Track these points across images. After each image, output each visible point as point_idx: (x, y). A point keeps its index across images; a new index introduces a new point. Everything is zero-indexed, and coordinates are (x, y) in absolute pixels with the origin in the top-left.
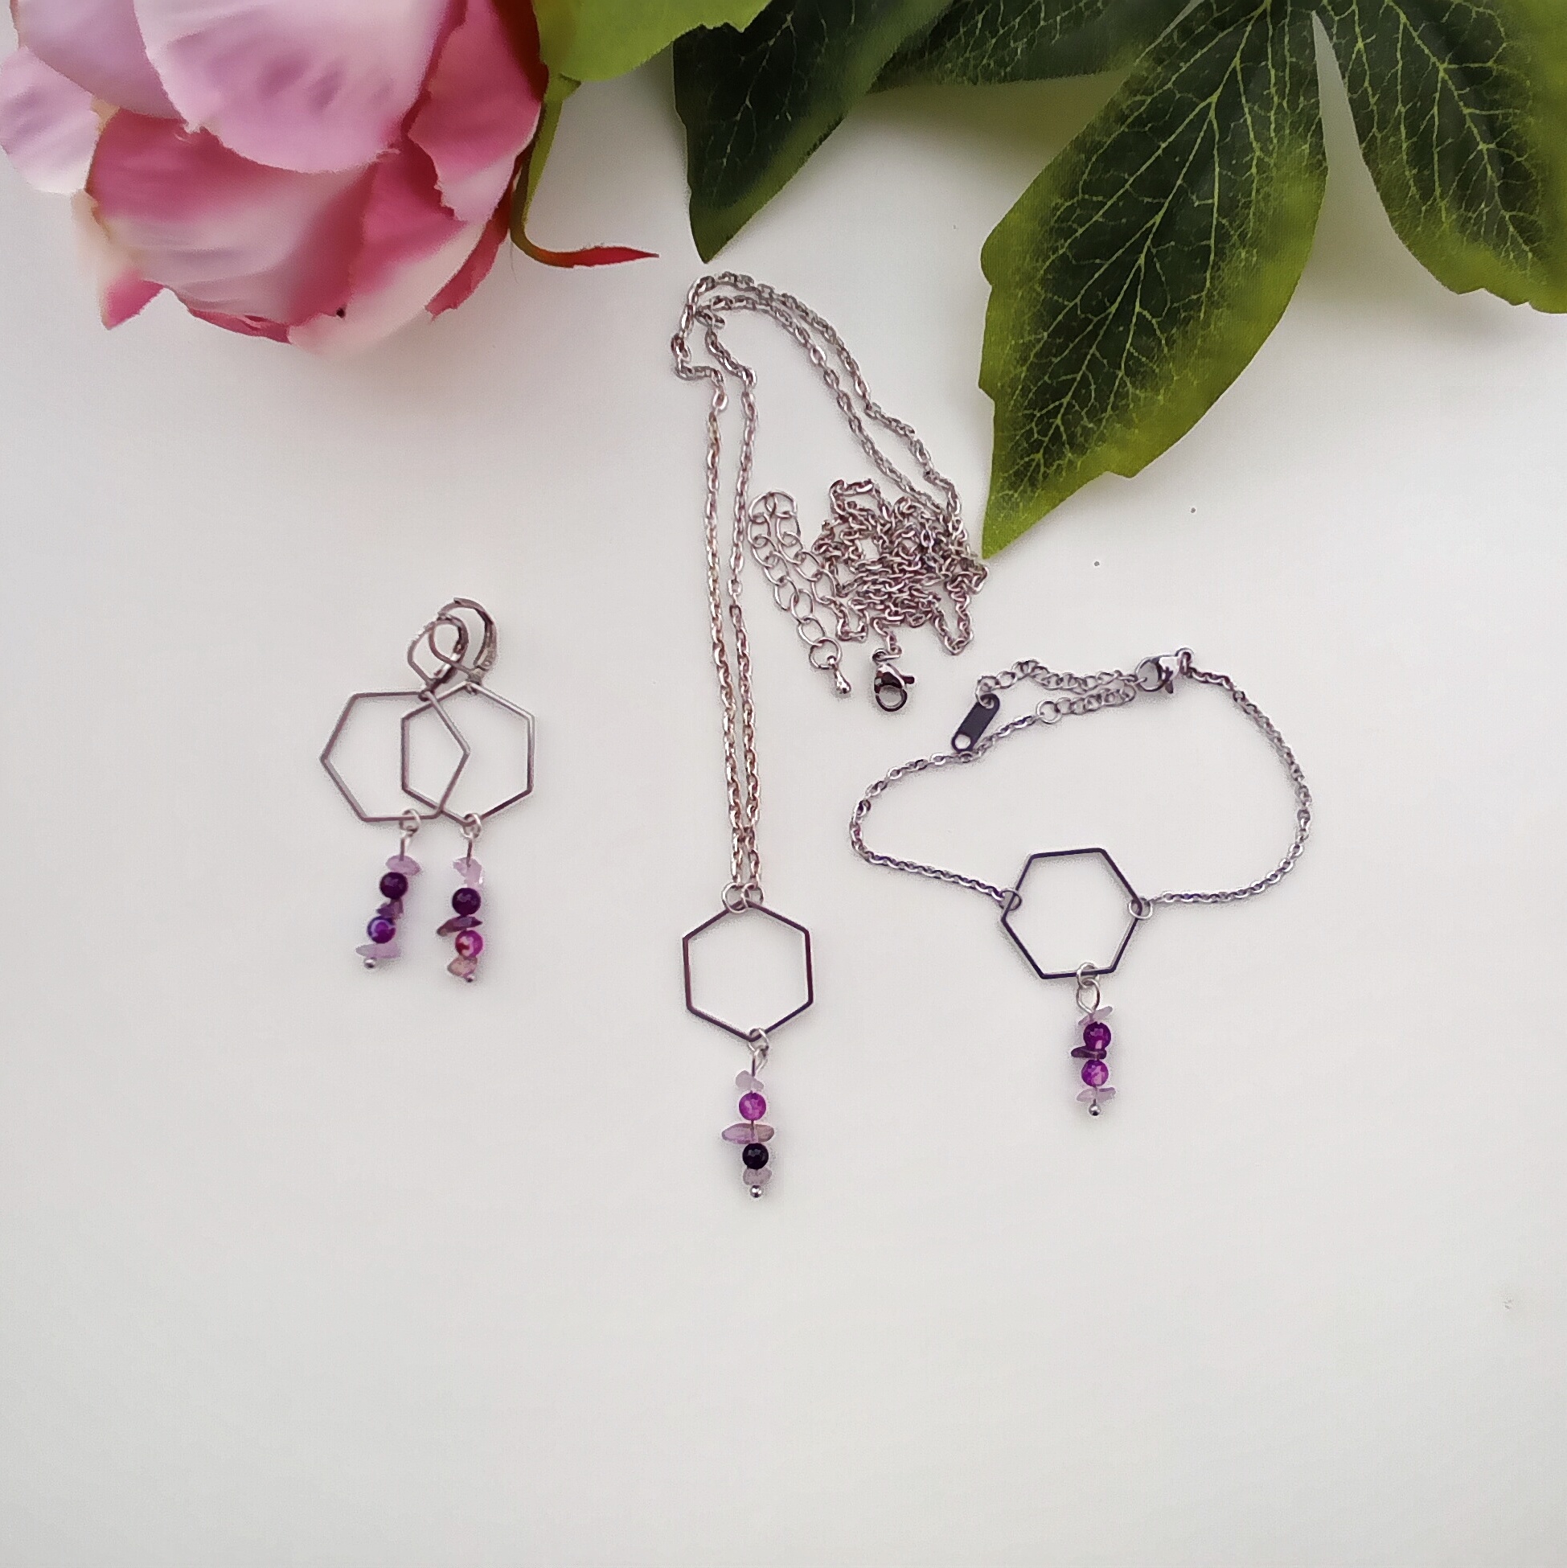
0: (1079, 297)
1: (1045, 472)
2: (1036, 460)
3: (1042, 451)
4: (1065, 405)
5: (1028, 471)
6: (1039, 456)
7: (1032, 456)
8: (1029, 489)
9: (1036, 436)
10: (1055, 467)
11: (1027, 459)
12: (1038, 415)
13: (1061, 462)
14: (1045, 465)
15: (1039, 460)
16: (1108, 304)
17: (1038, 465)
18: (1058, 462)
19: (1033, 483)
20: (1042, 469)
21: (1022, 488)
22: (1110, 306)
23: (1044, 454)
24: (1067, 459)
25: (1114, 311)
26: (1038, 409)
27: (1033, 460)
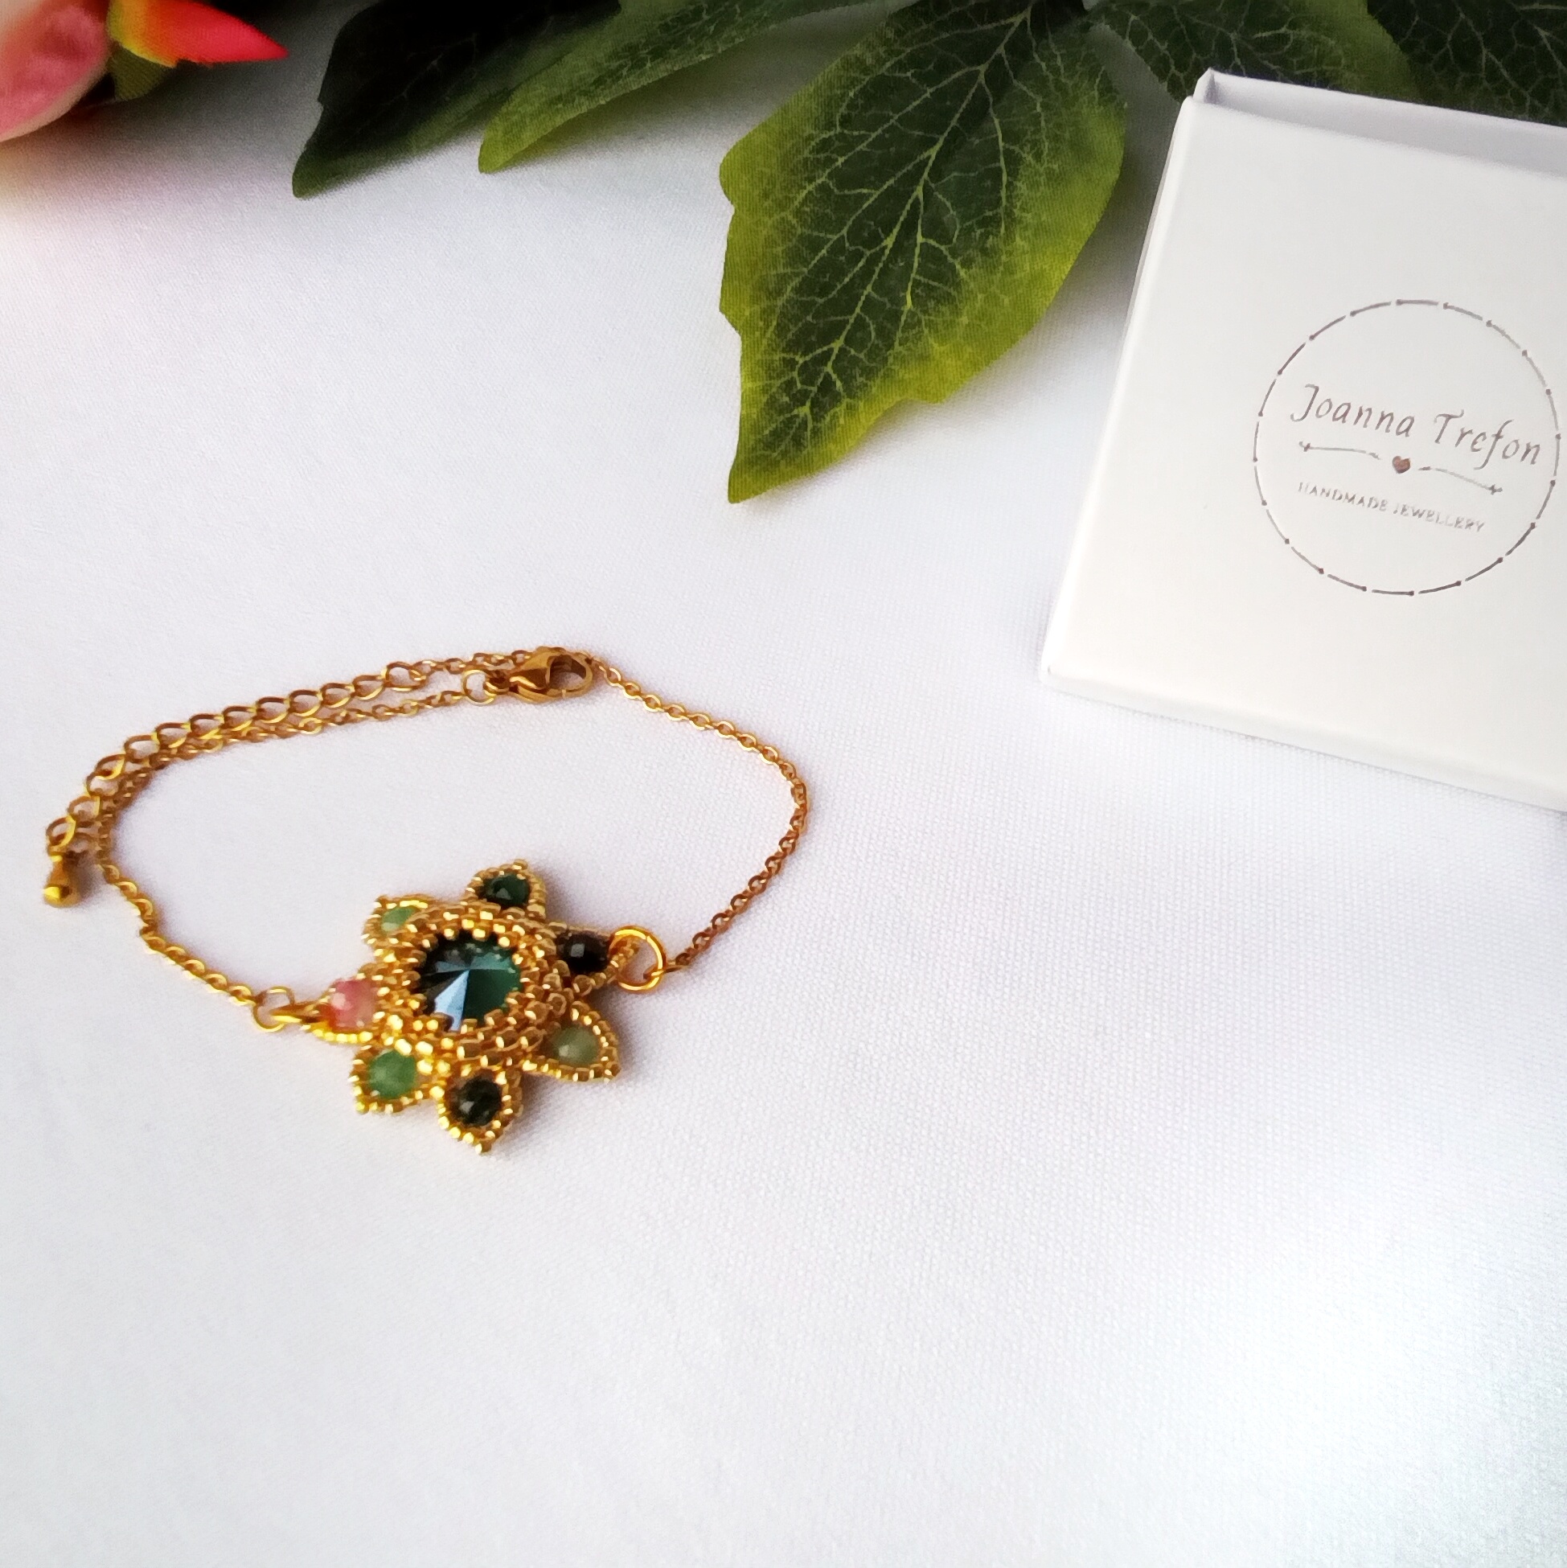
0: (846, 228)
1: (814, 427)
2: (802, 415)
5: (791, 429)
7: (796, 412)
8: (792, 450)
10: (828, 418)
11: (788, 415)
13: (837, 411)
14: (814, 420)
15: (806, 415)
20: (810, 426)
21: (780, 449)
22: (886, 239)
23: (811, 408)
24: (845, 406)
26: (800, 353)
27: (797, 416)
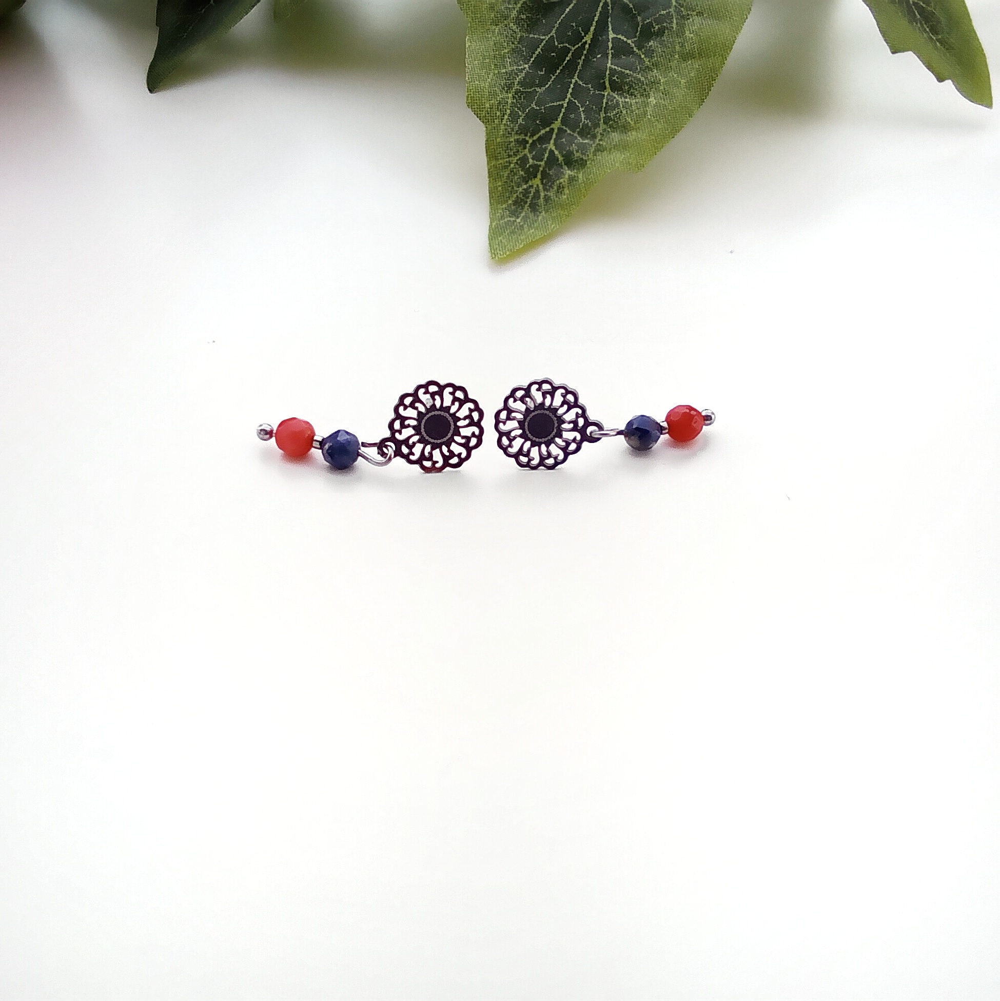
0: (554, 32)
1: (545, 195)
2: (535, 186)
3: (539, 176)
4: (556, 131)
5: (528, 198)
6: (537, 181)
7: (530, 183)
8: (531, 215)
9: (531, 161)
10: (555, 188)
11: (525, 187)
12: (530, 141)
13: (562, 180)
14: (545, 189)
15: (538, 185)
16: (583, 34)
17: (537, 191)
18: (558, 182)
19: (534, 208)
20: (542, 194)
21: (522, 215)
22: (585, 36)
23: (542, 180)
24: (567, 176)
25: (589, 42)
26: (529, 134)
27: (531, 186)
